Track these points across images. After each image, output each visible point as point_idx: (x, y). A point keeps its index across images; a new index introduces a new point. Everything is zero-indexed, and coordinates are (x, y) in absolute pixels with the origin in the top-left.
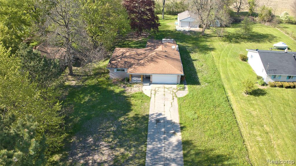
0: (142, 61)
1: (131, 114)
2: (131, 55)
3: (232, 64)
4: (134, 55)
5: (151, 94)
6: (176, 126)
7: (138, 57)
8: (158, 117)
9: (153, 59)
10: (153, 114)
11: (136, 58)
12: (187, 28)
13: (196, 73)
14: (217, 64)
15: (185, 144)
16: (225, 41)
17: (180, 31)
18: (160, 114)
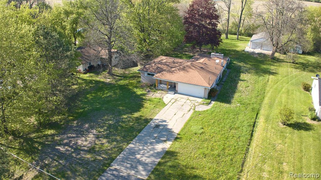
0: (173, 69)
1: (136, 115)
2: (167, 62)
3: (288, 92)
4: (170, 62)
5: (170, 102)
6: (173, 135)
7: (173, 65)
8: (160, 123)
9: (185, 68)
10: (158, 119)
11: (170, 66)
12: (258, 51)
13: (234, 92)
14: (268, 89)
15: (169, 154)
16: (296, 68)
17: (248, 52)
18: (165, 121)
